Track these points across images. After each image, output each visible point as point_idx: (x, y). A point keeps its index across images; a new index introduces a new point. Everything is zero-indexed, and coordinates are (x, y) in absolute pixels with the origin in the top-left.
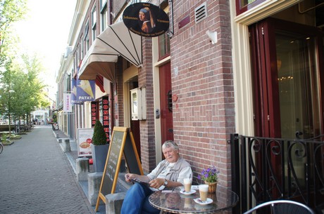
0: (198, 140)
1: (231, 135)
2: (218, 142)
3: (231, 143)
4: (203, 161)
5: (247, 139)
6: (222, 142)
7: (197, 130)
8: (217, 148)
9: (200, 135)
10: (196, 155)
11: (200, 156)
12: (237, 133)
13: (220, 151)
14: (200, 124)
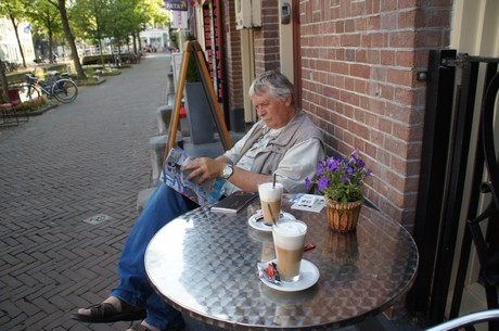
0: (344, 69)
1: (432, 54)
2: (392, 76)
3: (428, 79)
4: (353, 126)
5: (483, 67)
6: (400, 77)
7: (346, 41)
8: (387, 93)
9: (350, 56)
10: (340, 108)
11: (349, 112)
12: (452, 47)
13: (394, 102)
14: (350, 26)
